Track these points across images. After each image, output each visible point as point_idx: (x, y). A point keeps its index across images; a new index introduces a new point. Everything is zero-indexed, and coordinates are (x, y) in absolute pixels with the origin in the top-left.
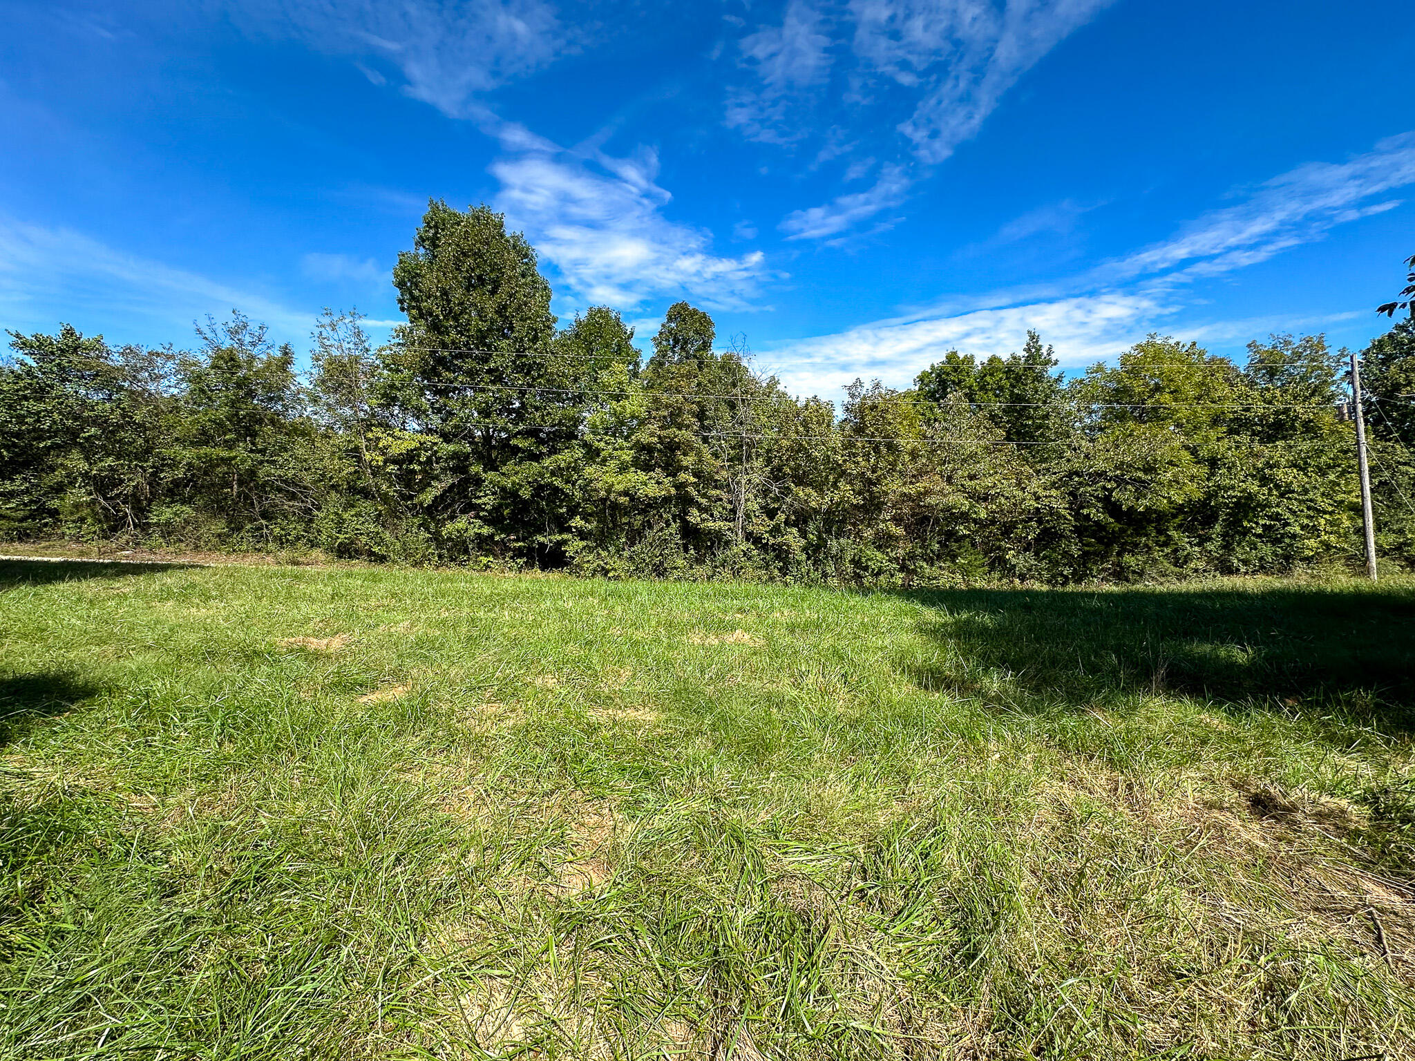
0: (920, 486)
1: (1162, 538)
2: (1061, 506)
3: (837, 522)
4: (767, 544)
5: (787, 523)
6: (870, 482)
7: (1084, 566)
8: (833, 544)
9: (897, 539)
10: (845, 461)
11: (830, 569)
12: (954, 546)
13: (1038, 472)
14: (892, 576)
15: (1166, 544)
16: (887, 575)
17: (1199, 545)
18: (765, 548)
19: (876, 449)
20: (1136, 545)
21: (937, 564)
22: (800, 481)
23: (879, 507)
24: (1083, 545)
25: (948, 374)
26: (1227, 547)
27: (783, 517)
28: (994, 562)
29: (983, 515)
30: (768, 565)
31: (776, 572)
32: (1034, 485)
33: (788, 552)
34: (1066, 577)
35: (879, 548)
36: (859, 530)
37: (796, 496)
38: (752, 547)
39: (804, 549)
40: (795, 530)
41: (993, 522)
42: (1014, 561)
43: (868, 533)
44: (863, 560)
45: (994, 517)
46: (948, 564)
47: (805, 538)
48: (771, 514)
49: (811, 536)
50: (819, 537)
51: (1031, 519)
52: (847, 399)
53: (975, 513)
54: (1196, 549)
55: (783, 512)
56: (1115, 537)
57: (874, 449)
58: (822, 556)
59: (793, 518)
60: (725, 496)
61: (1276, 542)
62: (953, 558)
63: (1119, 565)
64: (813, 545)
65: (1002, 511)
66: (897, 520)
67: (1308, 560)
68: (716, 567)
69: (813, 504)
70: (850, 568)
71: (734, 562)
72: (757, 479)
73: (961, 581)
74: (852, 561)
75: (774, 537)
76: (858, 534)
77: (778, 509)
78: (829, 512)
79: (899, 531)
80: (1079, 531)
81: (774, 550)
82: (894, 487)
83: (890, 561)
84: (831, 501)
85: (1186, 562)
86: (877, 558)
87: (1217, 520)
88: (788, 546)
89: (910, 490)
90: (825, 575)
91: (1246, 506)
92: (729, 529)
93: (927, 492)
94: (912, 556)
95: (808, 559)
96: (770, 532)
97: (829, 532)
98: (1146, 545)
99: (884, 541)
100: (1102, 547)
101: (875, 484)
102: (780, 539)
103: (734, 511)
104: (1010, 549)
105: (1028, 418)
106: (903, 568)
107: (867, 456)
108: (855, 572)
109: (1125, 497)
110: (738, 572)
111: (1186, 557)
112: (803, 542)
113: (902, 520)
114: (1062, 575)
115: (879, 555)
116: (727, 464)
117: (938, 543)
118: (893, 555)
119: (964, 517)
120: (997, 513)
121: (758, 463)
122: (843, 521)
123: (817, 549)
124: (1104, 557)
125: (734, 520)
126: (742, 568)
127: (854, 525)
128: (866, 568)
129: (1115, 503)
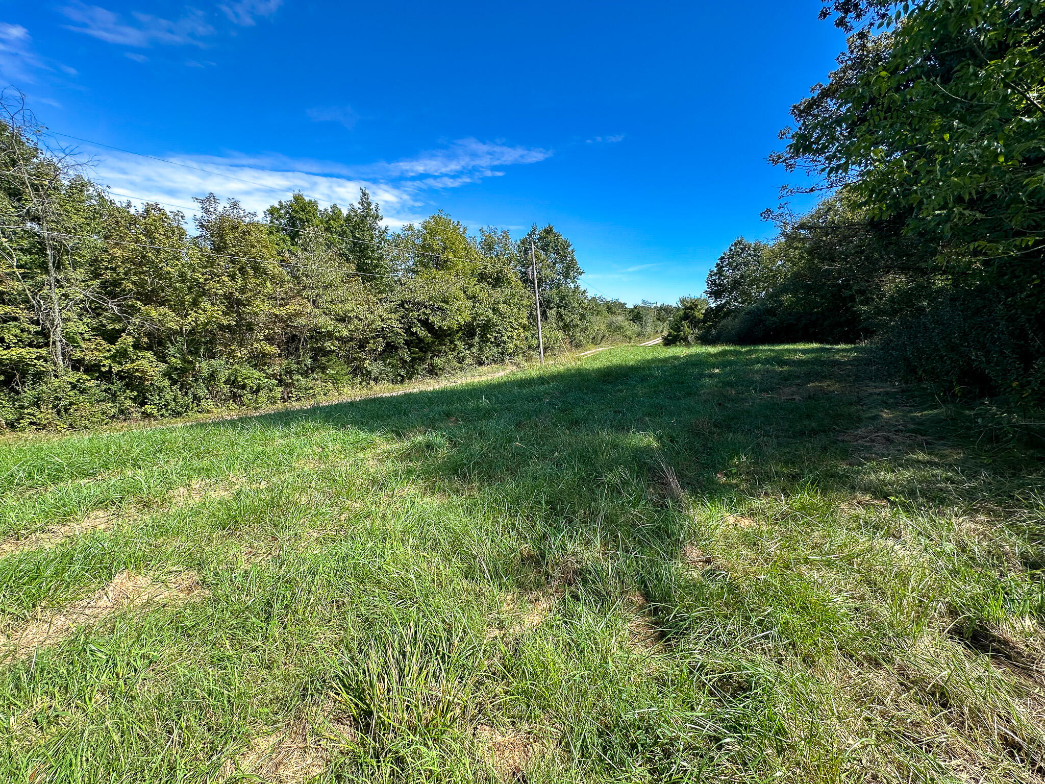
0: (291, 308)
1: (453, 346)
2: (397, 326)
3: (205, 343)
4: (110, 372)
5: (136, 346)
6: (239, 302)
7: (413, 368)
8: (203, 366)
9: (271, 356)
10: (206, 280)
11: (202, 392)
12: (324, 359)
13: (380, 300)
14: (271, 391)
15: (454, 350)
16: (265, 391)
17: (469, 349)
18: (107, 376)
19: (242, 270)
20: (440, 351)
21: (311, 376)
22: (149, 298)
23: (250, 328)
24: (411, 353)
25: (297, 212)
26: (481, 350)
27: (130, 340)
28: (355, 370)
29: (345, 333)
30: (114, 395)
31: (129, 402)
32: (380, 310)
33: (142, 379)
34: (402, 376)
35: (255, 366)
36: (233, 351)
37: (147, 318)
38: (85, 377)
39: (167, 374)
40: (149, 354)
41: (352, 339)
42: (369, 368)
43: (242, 353)
44: (240, 379)
45: (352, 335)
46: (320, 375)
47: (166, 362)
48: (112, 337)
49: (174, 360)
50: (184, 360)
51: (378, 336)
52: (199, 214)
53: (339, 332)
54: (468, 352)
55: (130, 334)
56: (429, 347)
57: (239, 270)
58: (190, 379)
59: (146, 340)
60: (23, 314)
61: (498, 345)
62: (323, 369)
63: (431, 365)
64: (176, 369)
65: (358, 330)
66: (269, 339)
67: (510, 354)
68: (22, 407)
69: (172, 325)
70: (226, 389)
71: (57, 398)
72: (78, 293)
73: (333, 388)
74: (226, 382)
75: (120, 363)
76: (231, 354)
77: (124, 330)
78: (192, 332)
79: (273, 350)
80: (407, 343)
81: (122, 378)
82: (263, 308)
83: (267, 377)
84: (196, 322)
85: (463, 360)
86: (252, 375)
87: (475, 335)
88: (142, 372)
89: (281, 312)
90: (196, 398)
91: (487, 326)
92: (38, 358)
93: (298, 314)
94: (289, 372)
95: (171, 385)
96: (113, 357)
97: (196, 353)
98: (445, 351)
99: (259, 360)
100: (423, 354)
101: (244, 306)
102: (129, 366)
103: (45, 334)
104: (365, 359)
105: (368, 258)
106: (281, 382)
107: (233, 278)
108: (231, 392)
109: (436, 320)
110: (66, 410)
111: (463, 357)
112: (163, 367)
113: (273, 338)
114: (400, 375)
115: (256, 373)
116: (18, 272)
117: (310, 358)
118: (270, 371)
119: (330, 335)
120: (354, 331)
121: (80, 274)
122: (212, 342)
123: (183, 372)
124: (422, 360)
125: (47, 345)
126: (71, 404)
127: (226, 345)
128: (244, 387)
129: (431, 324)
